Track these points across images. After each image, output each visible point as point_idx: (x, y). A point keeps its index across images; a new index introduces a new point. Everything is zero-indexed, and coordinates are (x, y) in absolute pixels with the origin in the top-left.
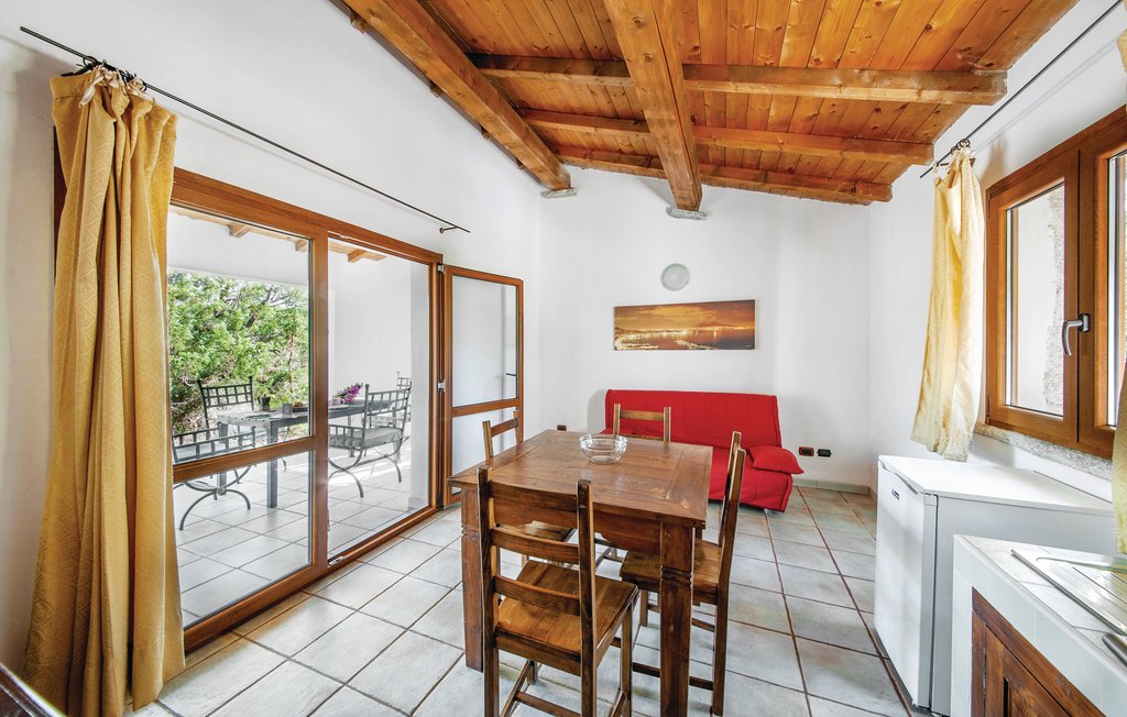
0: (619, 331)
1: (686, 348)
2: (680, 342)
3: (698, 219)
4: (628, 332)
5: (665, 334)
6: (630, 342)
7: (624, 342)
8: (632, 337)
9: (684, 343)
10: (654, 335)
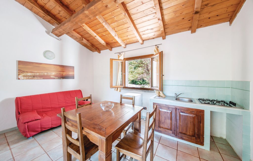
0: (20, 71)
1: (54, 79)
2: (52, 77)
3: (58, 40)
4: (27, 72)
5: (46, 74)
6: (28, 76)
7: (24, 76)
8: (29, 74)
9: (53, 77)
10: (41, 74)
